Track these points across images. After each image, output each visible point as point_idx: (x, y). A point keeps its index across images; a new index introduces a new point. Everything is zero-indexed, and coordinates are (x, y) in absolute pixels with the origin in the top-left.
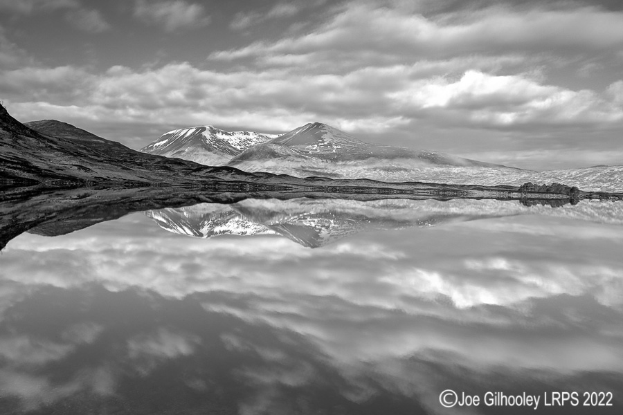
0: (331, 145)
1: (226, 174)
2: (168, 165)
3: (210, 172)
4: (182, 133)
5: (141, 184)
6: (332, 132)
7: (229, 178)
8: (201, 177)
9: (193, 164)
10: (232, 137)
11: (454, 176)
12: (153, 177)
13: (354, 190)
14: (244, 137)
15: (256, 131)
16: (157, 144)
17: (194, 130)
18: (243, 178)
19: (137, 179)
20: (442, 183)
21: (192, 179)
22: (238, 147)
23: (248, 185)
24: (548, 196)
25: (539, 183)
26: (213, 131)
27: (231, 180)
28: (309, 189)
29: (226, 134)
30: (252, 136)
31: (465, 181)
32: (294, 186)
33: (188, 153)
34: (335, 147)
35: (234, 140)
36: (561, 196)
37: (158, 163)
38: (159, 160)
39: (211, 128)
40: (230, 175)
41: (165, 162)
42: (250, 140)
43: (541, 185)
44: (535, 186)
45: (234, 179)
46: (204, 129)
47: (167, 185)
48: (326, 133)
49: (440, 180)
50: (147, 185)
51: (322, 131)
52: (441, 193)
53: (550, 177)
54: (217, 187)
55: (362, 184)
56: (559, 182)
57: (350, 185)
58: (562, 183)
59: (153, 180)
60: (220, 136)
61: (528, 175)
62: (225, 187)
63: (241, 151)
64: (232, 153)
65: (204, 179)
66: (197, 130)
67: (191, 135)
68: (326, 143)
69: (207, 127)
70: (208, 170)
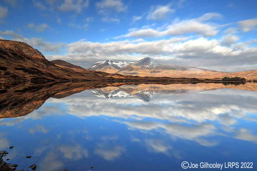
0: (153, 65)
1: (116, 76)
2: (97, 74)
3: (111, 76)
4: (101, 63)
5: (88, 81)
6: (153, 61)
7: (117, 77)
8: (108, 77)
9: (105, 73)
10: (118, 63)
11: (198, 75)
12: (92, 78)
13: (161, 81)
14: (122, 63)
15: (126, 61)
16: (93, 67)
17: (105, 61)
18: (122, 78)
19: (86, 79)
20: (194, 78)
21: (105, 78)
22: (121, 67)
23: (124, 80)
24: (234, 82)
25: (230, 77)
26: (112, 62)
27: (118, 78)
28: (145, 81)
29: (116, 62)
30: (125, 63)
31: (202, 77)
32: (140, 80)
33: (103, 69)
34: (155, 66)
35: (119, 64)
36: (239, 82)
37: (93, 73)
38: (93, 72)
39: (111, 61)
40: (118, 77)
41: (95, 73)
42: (124, 64)
43: (231, 78)
44: (229, 78)
45: (119, 78)
46: (109, 61)
47: (96, 81)
48: (151, 61)
49: (192, 77)
50: (90, 81)
51: (150, 60)
52: (193, 81)
53: (234, 75)
54: (113, 81)
55: (164, 79)
56: (238, 77)
57: (160, 79)
58: (239, 77)
59: (92, 79)
60: (114, 63)
61: (226, 74)
62: (116, 81)
63: (121, 68)
64: (118, 69)
65: (109, 78)
66: (106, 62)
67: (104, 63)
68: (151, 65)
69: (110, 60)
70: (110, 75)
